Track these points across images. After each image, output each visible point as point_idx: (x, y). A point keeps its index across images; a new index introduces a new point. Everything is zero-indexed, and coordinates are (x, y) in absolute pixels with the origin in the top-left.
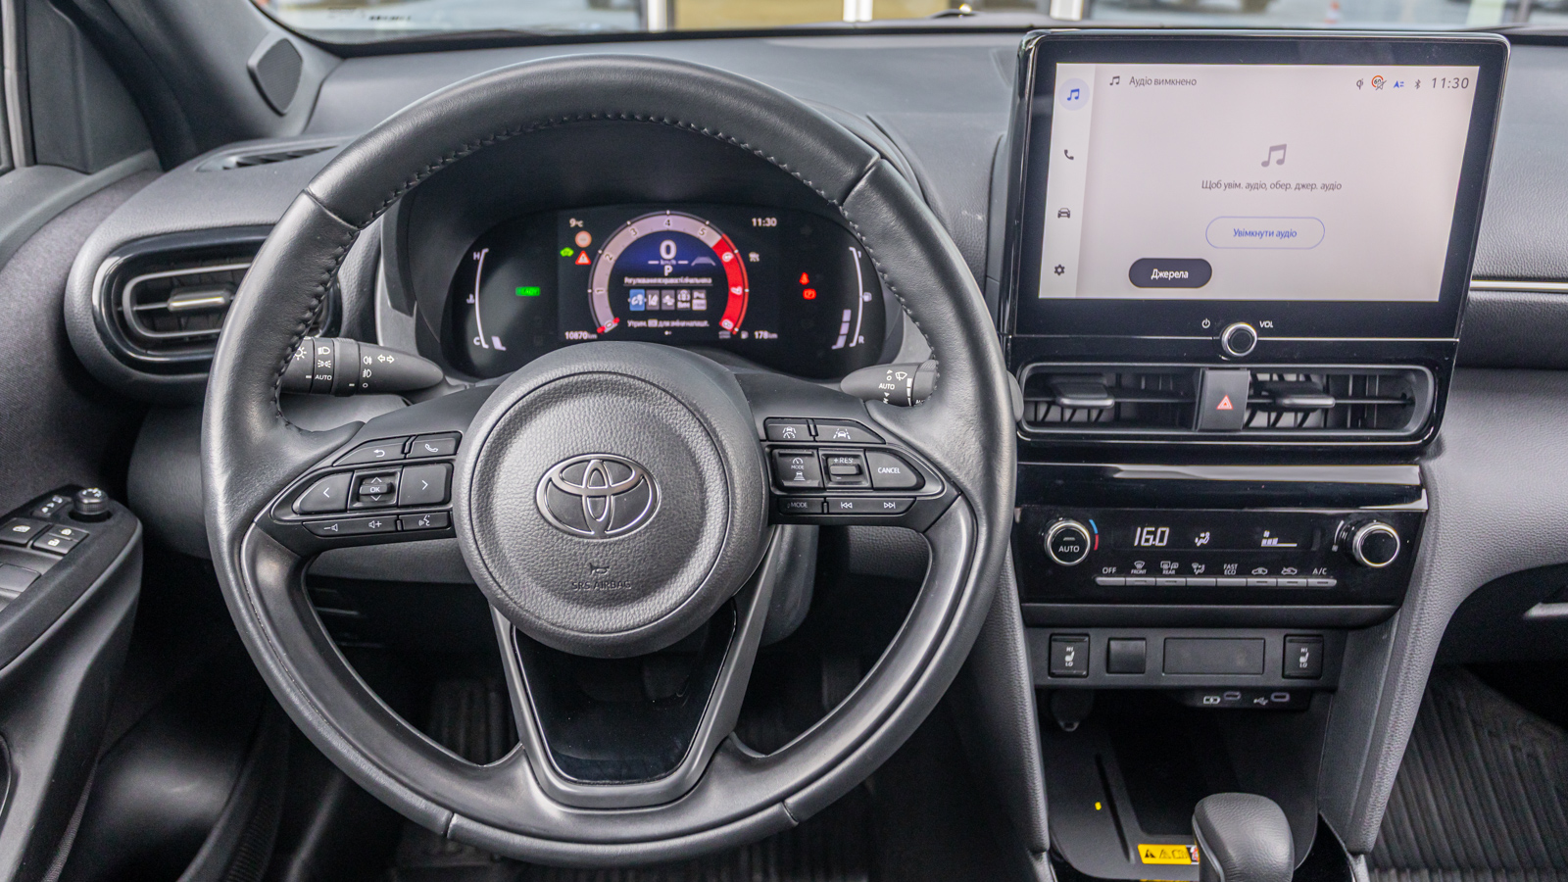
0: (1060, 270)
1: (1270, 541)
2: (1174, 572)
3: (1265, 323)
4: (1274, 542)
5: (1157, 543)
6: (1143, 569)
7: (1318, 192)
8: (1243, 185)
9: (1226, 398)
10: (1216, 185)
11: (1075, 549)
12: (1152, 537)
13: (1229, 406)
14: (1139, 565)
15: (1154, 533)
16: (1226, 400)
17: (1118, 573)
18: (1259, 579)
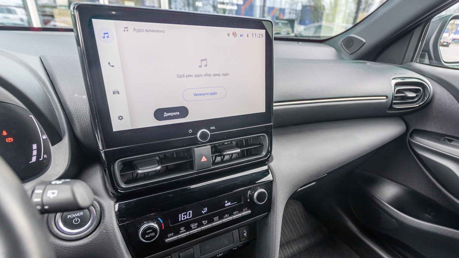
0: (121, 118)
1: (228, 204)
2: (196, 227)
3: (212, 128)
4: (229, 204)
5: (188, 217)
6: (184, 230)
7: (221, 77)
8: (194, 75)
9: (204, 157)
10: (183, 76)
11: (153, 234)
12: (186, 216)
13: (205, 160)
14: (182, 229)
15: (186, 214)
16: (204, 158)
17: (174, 235)
18: (227, 219)
